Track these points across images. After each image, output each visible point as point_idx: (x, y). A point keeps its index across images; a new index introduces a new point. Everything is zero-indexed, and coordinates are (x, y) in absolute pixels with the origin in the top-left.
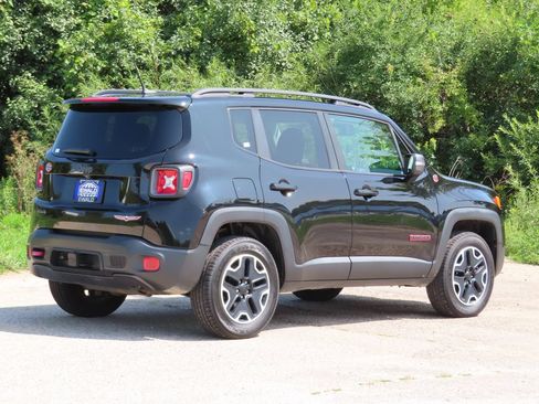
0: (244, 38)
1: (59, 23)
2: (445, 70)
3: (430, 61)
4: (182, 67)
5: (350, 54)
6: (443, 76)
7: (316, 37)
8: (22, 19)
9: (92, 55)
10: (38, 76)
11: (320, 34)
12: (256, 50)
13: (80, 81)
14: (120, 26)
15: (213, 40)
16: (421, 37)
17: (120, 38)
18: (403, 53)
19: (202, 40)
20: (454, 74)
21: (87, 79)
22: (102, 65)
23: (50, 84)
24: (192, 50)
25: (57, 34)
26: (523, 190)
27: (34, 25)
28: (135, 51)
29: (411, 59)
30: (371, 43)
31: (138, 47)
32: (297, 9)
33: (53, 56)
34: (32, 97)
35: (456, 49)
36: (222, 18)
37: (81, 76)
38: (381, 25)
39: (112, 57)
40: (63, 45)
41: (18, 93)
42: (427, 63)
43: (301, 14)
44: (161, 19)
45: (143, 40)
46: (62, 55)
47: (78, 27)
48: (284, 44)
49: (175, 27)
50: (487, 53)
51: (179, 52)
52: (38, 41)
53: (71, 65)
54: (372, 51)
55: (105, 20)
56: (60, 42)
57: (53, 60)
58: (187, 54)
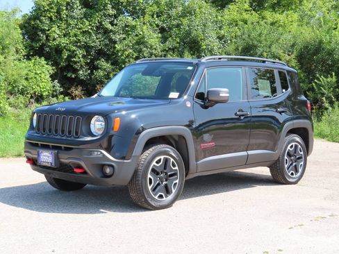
0: (198, 42)
1: (116, 37)
2: (288, 55)
3: (282, 51)
4: (172, 55)
5: (246, 48)
6: (288, 58)
7: (229, 42)
8: (100, 36)
9: (131, 51)
10: (107, 61)
11: (231, 40)
12: (204, 47)
13: (126, 62)
14: (144, 37)
15: (185, 43)
16: (277, 41)
17: (143, 43)
18: (270, 47)
19: (179, 43)
20: (293, 56)
21: (129, 61)
22: (136, 55)
23: (112, 64)
24: (176, 48)
25: (115, 42)
26: (330, 108)
27: (105, 39)
28: (150, 49)
29: (273, 51)
30: (256, 43)
31: (151, 47)
32: (220, 29)
33: (113, 52)
34: (105, 70)
35: (293, 46)
36: (188, 33)
37: (127, 60)
38: (260, 35)
39: (140, 51)
40: (118, 47)
41: (99, 68)
42: (281, 52)
43: (222, 32)
44: (160, 35)
45: (153, 44)
46: (118, 51)
47: (124, 39)
48: (216, 44)
49: (168, 38)
50: (307, 47)
51: (170, 49)
52: (106, 45)
53: (122, 55)
54: (256, 47)
55: (137, 35)
56: (116, 46)
57: (113, 53)
58: (173, 50)
